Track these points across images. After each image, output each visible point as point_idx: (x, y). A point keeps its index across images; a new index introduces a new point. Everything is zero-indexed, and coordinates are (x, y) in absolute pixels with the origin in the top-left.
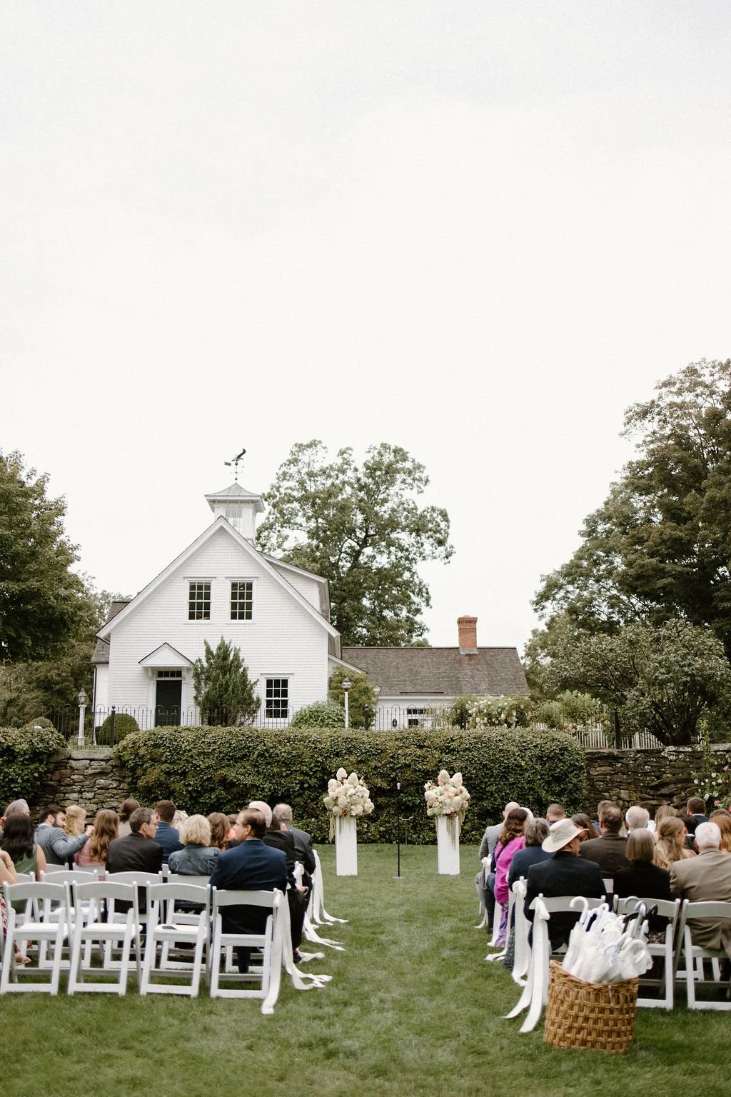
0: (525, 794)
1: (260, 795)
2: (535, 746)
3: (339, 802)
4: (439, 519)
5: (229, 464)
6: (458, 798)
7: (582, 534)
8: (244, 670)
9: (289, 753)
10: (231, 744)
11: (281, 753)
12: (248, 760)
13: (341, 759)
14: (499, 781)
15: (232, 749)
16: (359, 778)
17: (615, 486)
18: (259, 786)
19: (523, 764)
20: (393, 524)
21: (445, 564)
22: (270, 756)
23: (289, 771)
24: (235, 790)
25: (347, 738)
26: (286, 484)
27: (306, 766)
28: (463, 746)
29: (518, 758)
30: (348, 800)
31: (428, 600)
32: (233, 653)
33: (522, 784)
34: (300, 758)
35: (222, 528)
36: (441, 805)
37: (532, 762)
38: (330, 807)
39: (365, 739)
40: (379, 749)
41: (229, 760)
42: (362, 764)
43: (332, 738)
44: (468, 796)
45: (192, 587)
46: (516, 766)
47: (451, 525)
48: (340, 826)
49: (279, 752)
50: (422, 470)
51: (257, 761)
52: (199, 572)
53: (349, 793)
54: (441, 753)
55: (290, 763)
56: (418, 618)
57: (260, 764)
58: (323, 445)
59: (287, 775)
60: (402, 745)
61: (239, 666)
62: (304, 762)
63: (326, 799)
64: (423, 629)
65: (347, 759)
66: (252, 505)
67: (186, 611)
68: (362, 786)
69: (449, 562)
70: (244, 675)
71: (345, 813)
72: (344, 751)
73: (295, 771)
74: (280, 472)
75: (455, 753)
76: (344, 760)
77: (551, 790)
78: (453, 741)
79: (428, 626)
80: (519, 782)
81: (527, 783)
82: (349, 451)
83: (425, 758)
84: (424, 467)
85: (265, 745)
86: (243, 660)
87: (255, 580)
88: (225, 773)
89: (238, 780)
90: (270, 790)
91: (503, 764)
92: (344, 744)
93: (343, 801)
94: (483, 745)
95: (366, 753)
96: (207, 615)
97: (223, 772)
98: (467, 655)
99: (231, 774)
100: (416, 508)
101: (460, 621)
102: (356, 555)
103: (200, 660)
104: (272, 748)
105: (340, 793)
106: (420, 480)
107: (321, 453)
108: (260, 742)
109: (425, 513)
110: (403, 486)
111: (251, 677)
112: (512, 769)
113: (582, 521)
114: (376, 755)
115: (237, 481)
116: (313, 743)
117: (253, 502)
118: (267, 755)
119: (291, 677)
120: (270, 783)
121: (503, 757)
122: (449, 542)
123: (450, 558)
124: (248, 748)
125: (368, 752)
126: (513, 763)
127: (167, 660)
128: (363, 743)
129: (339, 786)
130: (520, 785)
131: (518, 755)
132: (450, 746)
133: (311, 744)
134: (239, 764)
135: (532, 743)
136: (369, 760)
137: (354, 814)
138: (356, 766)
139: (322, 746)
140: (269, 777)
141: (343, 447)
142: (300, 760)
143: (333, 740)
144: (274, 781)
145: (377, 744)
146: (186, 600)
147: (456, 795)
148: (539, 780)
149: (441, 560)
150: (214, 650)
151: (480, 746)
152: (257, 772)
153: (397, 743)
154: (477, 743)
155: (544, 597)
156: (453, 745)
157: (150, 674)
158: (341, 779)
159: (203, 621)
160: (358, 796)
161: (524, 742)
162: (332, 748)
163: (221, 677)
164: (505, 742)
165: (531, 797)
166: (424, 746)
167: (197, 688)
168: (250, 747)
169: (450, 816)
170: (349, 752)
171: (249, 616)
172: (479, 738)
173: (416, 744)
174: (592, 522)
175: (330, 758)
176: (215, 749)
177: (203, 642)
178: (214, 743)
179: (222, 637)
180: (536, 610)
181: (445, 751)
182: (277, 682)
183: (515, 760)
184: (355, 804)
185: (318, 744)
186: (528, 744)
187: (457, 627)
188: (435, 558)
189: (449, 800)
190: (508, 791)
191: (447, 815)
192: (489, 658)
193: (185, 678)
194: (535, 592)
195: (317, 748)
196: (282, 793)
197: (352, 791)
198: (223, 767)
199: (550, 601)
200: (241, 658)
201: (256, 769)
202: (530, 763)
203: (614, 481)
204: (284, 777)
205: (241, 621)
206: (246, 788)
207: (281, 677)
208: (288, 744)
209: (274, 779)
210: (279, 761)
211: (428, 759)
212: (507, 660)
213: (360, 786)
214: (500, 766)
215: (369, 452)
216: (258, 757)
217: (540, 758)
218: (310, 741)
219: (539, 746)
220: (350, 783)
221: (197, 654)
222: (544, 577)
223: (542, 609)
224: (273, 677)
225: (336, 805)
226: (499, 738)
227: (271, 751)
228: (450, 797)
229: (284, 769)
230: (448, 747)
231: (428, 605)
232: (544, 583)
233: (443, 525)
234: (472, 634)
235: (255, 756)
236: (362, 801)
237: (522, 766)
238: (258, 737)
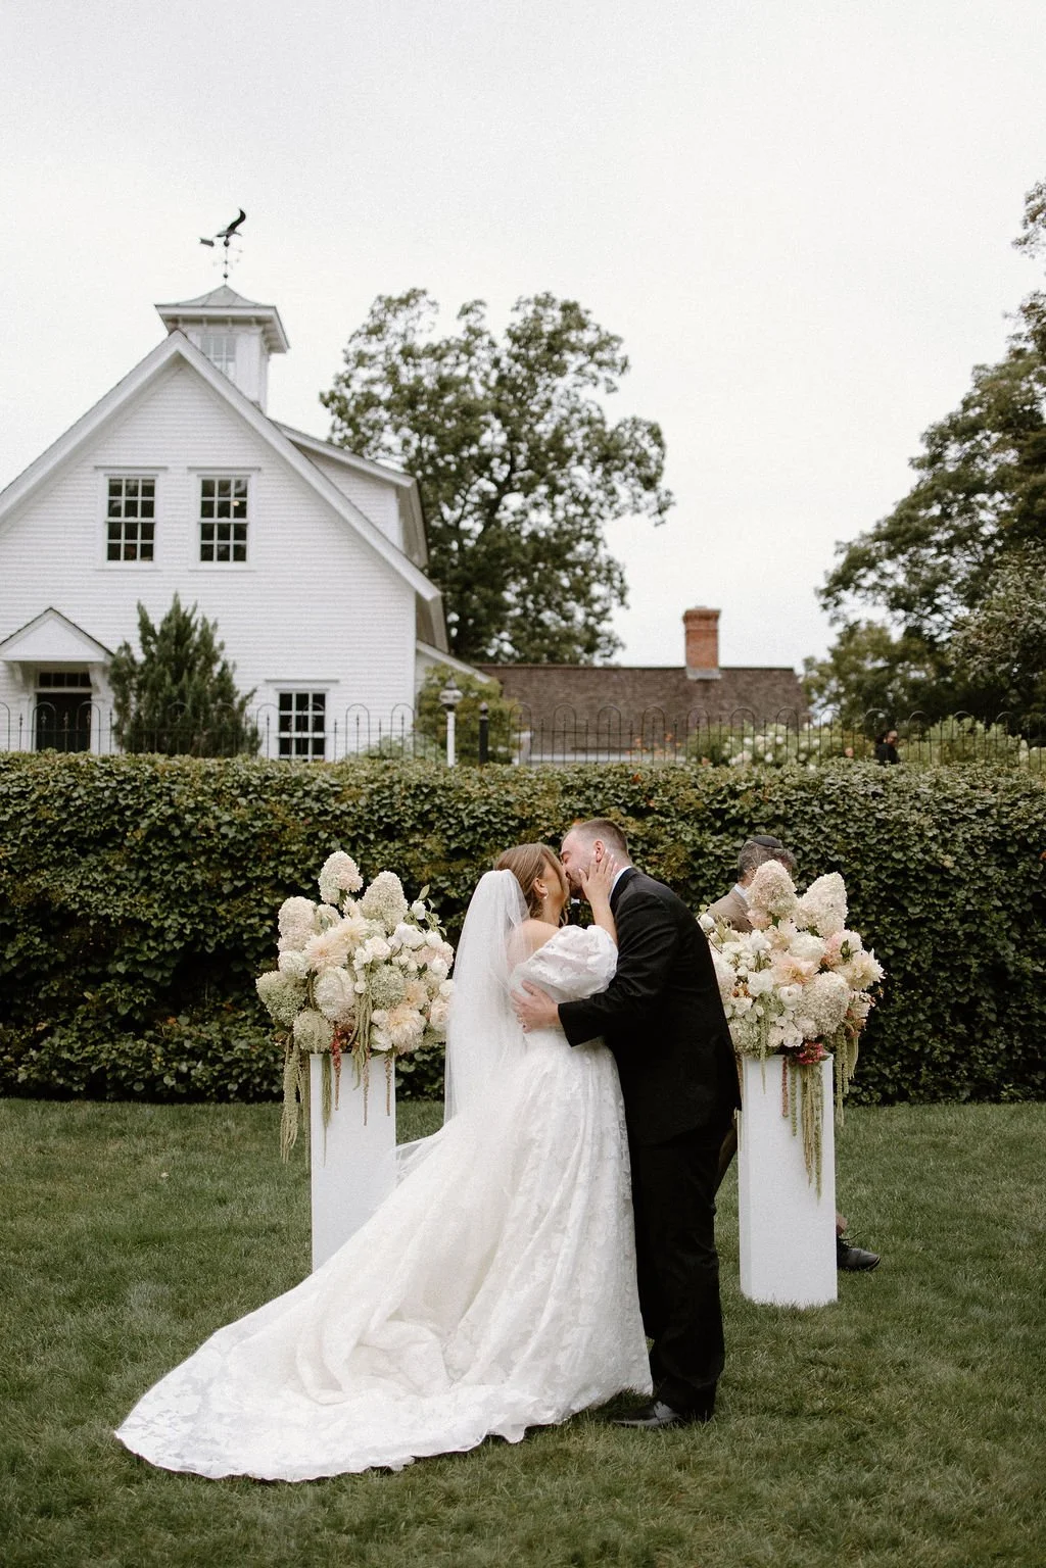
0: (955, 954)
1: (150, 949)
2: (979, 813)
3: (323, 991)
4: (646, 442)
5: (211, 244)
6: (835, 980)
7: (919, 464)
8: (225, 666)
9: (243, 827)
10: (69, 799)
11: (219, 827)
12: (120, 847)
13: (398, 845)
14: (878, 914)
15: (70, 815)
16: (411, 895)
17: (982, 373)
18: (147, 925)
19: (949, 861)
20: (560, 453)
21: (656, 525)
22: (185, 835)
23: (239, 879)
24: (74, 935)
25: (418, 787)
26: (364, 373)
27: (294, 865)
28: (768, 809)
29: (934, 847)
30: (361, 987)
31: (622, 594)
32: (199, 628)
33: (947, 922)
34: (276, 840)
35: (179, 361)
36: (760, 1010)
37: (976, 857)
38: (283, 1014)
39: (474, 789)
40: (513, 818)
41: (59, 846)
42: (463, 862)
43: (375, 786)
44: (877, 971)
45: (115, 490)
46: (929, 868)
47: (669, 451)
48: (327, 1092)
49: (212, 824)
50: (615, 344)
51: (147, 851)
52: (130, 456)
53: (363, 956)
54: (701, 830)
55: (245, 857)
56: (604, 627)
57: (155, 858)
58: (430, 297)
59: (236, 893)
60: (581, 805)
61: (212, 659)
62: (287, 853)
63: (265, 982)
64: (614, 643)
65: (416, 845)
66: (258, 330)
67: (102, 541)
68: (424, 925)
69: (663, 522)
70: (224, 677)
71: (347, 1040)
72: (410, 822)
73: (260, 880)
74: (352, 349)
75: (742, 830)
76: (408, 847)
77: (1032, 943)
78: (734, 794)
79: (623, 639)
80: (939, 916)
81: (962, 921)
82: (480, 308)
83: (653, 842)
84: (618, 340)
85: (171, 804)
86: (222, 647)
87: (254, 474)
88: (44, 886)
89: (84, 904)
90: (180, 936)
91: (889, 864)
92: (409, 802)
93: (336, 990)
94: (827, 807)
95: (473, 828)
96: (148, 552)
97: (42, 880)
98: (700, 681)
99: (66, 888)
100: (602, 421)
101: (689, 617)
102: (490, 506)
103: (127, 647)
104: (191, 811)
105: (323, 953)
106: (611, 364)
107: (428, 315)
108: (160, 796)
109: (621, 430)
110: (580, 380)
111: (241, 684)
112: (918, 879)
113: (918, 439)
114: (504, 834)
115: (229, 282)
116: (317, 799)
117: (260, 321)
118: (177, 832)
119: (332, 687)
120: (182, 915)
121: (889, 842)
122: (663, 484)
123: (666, 515)
124: (121, 812)
125: (481, 824)
126: (920, 861)
127: (55, 647)
128: (468, 800)
129: (322, 925)
130: (939, 927)
131: (934, 838)
132: (726, 811)
133: (309, 803)
134: (92, 859)
135: (970, 804)
136: (482, 850)
137: (382, 1042)
138: (443, 866)
139: (343, 807)
140: (174, 899)
141: (468, 300)
142: (275, 847)
143: (378, 792)
144: (194, 909)
145: (508, 804)
146: (100, 519)
147: (824, 968)
148: (997, 909)
149: (650, 516)
150: (157, 621)
151: (817, 810)
152: (146, 880)
153: (568, 800)
154: (808, 802)
155: (843, 580)
156: (736, 807)
157: (19, 677)
158: (336, 898)
159: (139, 564)
160: (403, 968)
161: (947, 800)
162: (372, 812)
163: (168, 679)
164: (893, 798)
165: (974, 962)
166: (650, 811)
167: (122, 708)
168: (128, 807)
169: (797, 1058)
170: (424, 823)
171: (241, 554)
172: (815, 787)
173: (624, 804)
174: (938, 438)
175: (367, 841)
176: (22, 814)
177: (136, 604)
178: (22, 795)
179: (176, 595)
180: (825, 607)
181: (711, 826)
182: (302, 700)
183: (926, 851)
184: (392, 1004)
185: (332, 800)
186: (960, 807)
187: (681, 628)
188: (638, 511)
189: (796, 988)
190: (903, 944)
191: (782, 1050)
192: (744, 686)
193: (98, 689)
194: (826, 572)
195: (325, 812)
196: (218, 944)
197: (377, 948)
198: (44, 867)
199: (851, 590)
200: (216, 644)
201: (142, 874)
202: (970, 860)
203: (980, 363)
204: (225, 898)
205: (223, 565)
206: (108, 928)
207: (311, 689)
208: (242, 801)
209: (195, 902)
210: (212, 850)
211: (660, 848)
212: (778, 690)
213: (413, 928)
214: (880, 869)
215: (517, 309)
216: (147, 838)
217: (997, 847)
218: (307, 794)
219: (994, 811)
220: (368, 915)
221: (120, 633)
222: (842, 546)
223: (836, 605)
224: (294, 689)
225: (309, 1004)
226: (872, 788)
227: (189, 819)
228: (797, 976)
229: (227, 875)
230: (719, 814)
231: (622, 603)
232: (842, 558)
233: (654, 451)
234: (710, 641)
235: (139, 835)
236: (418, 987)
237: (946, 870)
238: (154, 779)
